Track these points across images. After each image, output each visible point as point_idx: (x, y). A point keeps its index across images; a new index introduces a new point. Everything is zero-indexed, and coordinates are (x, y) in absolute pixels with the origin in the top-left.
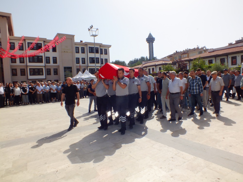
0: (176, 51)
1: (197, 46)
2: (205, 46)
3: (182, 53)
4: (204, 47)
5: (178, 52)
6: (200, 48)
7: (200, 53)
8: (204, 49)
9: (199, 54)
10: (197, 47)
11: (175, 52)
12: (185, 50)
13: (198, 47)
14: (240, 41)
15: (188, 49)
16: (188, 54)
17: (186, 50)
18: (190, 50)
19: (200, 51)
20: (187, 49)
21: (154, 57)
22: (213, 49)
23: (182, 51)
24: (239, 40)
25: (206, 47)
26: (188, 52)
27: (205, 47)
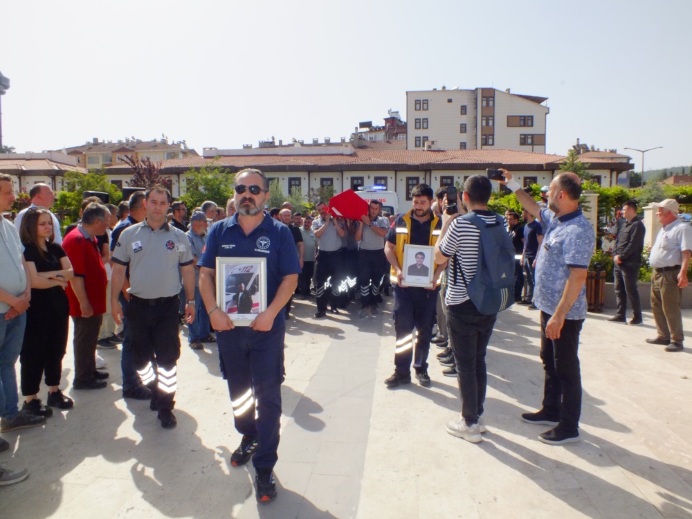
0: (96, 140)
1: (163, 136)
2: (184, 141)
3: (114, 149)
4: (181, 142)
5: (101, 143)
6: (170, 143)
7: (173, 155)
8: (182, 147)
9: (168, 158)
10: (162, 138)
11: (92, 141)
12: (124, 141)
13: (165, 138)
14: (268, 145)
15: (133, 138)
16: (137, 153)
17: (127, 140)
18: (139, 142)
19: (170, 150)
20: (131, 139)
21: (6, 147)
22: (216, 149)
23: (115, 141)
24: (266, 141)
25: (186, 143)
26: (134, 147)
27: (184, 143)
